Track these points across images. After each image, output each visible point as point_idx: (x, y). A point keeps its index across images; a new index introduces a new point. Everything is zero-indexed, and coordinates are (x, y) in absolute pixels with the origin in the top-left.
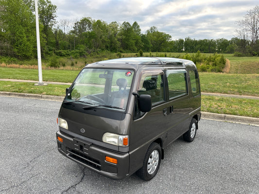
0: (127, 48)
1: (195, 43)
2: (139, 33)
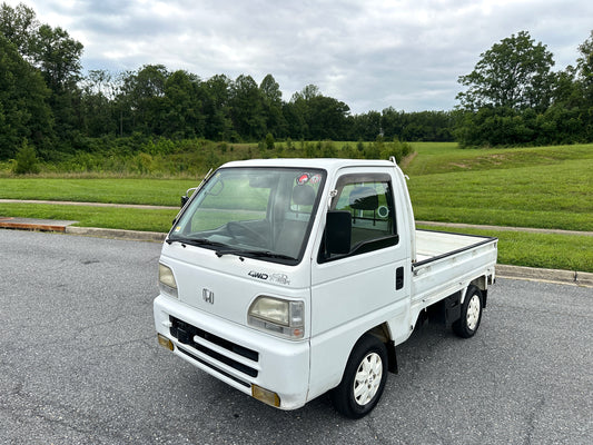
0: (247, 133)
1: (404, 121)
2: (278, 100)
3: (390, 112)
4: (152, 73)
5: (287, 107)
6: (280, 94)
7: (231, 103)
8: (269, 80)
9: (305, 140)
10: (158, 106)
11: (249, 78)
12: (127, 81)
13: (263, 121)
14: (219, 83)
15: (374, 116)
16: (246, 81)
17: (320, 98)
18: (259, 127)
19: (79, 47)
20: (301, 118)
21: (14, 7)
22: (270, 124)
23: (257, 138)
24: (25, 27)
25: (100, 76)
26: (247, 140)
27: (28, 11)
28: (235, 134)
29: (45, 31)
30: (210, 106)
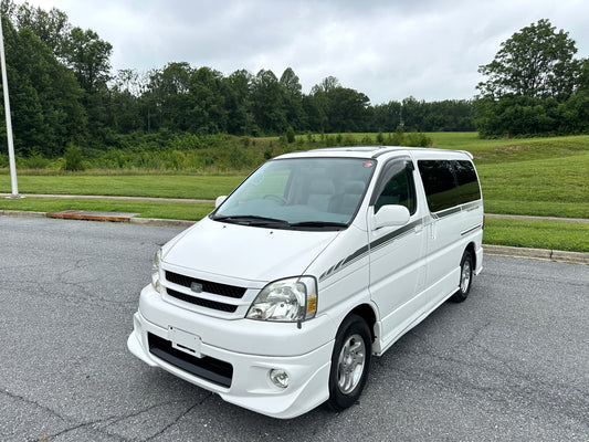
0: (268, 127)
1: (424, 110)
2: (298, 93)
3: (410, 102)
4: (176, 70)
5: (307, 99)
6: (300, 87)
7: (253, 98)
8: (288, 73)
9: (326, 132)
10: (183, 103)
11: (270, 72)
12: (152, 78)
13: (283, 114)
14: (240, 78)
15: (394, 106)
16: (267, 76)
17: (340, 90)
18: (279, 120)
19: (109, 47)
20: (320, 111)
21: (48, 12)
22: (290, 117)
23: (278, 132)
24: (58, 30)
25: (128, 75)
26: (267, 134)
27: (61, 14)
28: (257, 128)
29: (77, 33)
30: (233, 101)
